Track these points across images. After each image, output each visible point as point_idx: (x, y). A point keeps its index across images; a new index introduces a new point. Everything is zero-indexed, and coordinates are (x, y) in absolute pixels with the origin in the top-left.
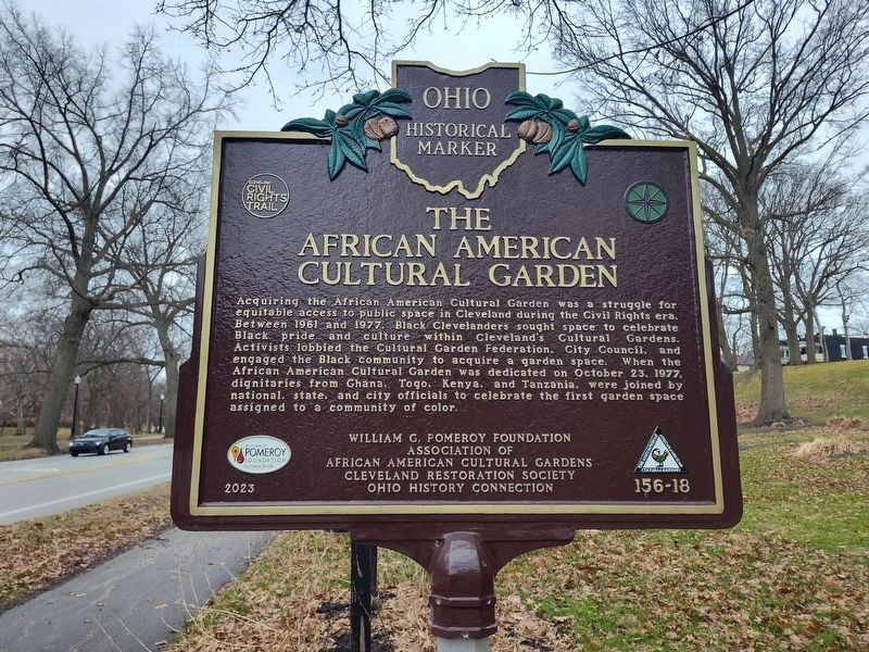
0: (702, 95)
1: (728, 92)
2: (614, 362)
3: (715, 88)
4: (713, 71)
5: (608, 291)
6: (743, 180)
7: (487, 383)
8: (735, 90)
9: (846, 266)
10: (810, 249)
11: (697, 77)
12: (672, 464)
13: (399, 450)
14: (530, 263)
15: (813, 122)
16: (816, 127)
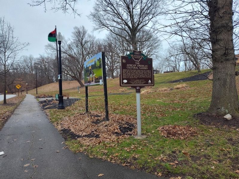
0: (125, 8)
1: (131, 9)
2: (147, 75)
3: (129, 8)
4: (128, 3)
5: (147, 70)
6: (133, 32)
7: (139, 76)
8: (133, 9)
9: (151, 54)
10: (145, 49)
11: (124, 3)
12: (150, 82)
13: (134, 81)
14: (142, 67)
15: (148, 20)
16: (149, 22)
